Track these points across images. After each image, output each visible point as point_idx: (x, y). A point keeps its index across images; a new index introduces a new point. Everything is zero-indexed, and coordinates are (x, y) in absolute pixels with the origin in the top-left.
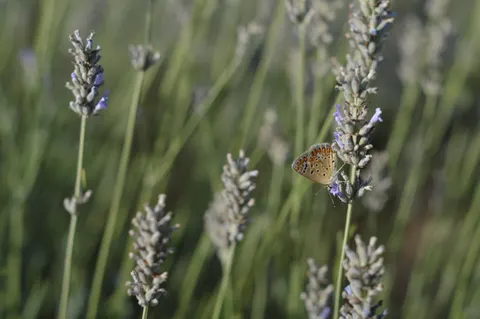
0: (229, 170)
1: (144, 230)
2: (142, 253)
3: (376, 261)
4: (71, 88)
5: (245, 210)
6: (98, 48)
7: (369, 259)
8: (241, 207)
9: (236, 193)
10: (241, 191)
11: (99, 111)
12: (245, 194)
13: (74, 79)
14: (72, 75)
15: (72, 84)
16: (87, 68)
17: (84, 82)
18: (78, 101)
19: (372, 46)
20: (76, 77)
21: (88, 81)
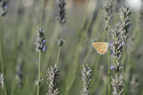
0: (84, 70)
1: (50, 74)
2: (50, 81)
3: (121, 81)
4: (36, 44)
5: (88, 83)
6: (44, 32)
7: (119, 81)
8: (87, 81)
9: (86, 77)
10: (87, 76)
11: (44, 51)
12: (88, 77)
13: (37, 41)
14: (36, 40)
15: (36, 43)
16: (40, 37)
17: (39, 42)
18: (38, 47)
19: (125, 30)
20: (37, 40)
21: (41, 41)
